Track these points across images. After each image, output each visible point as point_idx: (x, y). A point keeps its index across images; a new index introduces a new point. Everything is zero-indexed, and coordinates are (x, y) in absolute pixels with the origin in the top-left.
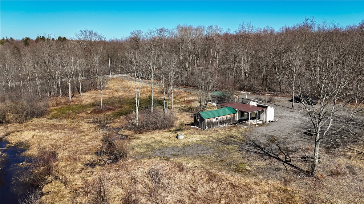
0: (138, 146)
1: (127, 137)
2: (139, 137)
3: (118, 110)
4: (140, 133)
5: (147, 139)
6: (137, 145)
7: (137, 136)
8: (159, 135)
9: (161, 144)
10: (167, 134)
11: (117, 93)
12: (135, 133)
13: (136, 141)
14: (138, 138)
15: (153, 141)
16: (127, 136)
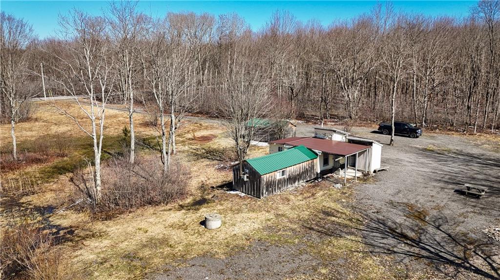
0: (102, 263)
1: (71, 232)
2: (105, 229)
3: (56, 161)
4: (109, 218)
5: (127, 236)
6: (99, 260)
7: (99, 226)
8: (157, 220)
9: (167, 250)
10: (176, 217)
11: (56, 127)
12: (95, 218)
13: (97, 244)
14: (101, 235)
15: (144, 240)
16: (71, 230)
